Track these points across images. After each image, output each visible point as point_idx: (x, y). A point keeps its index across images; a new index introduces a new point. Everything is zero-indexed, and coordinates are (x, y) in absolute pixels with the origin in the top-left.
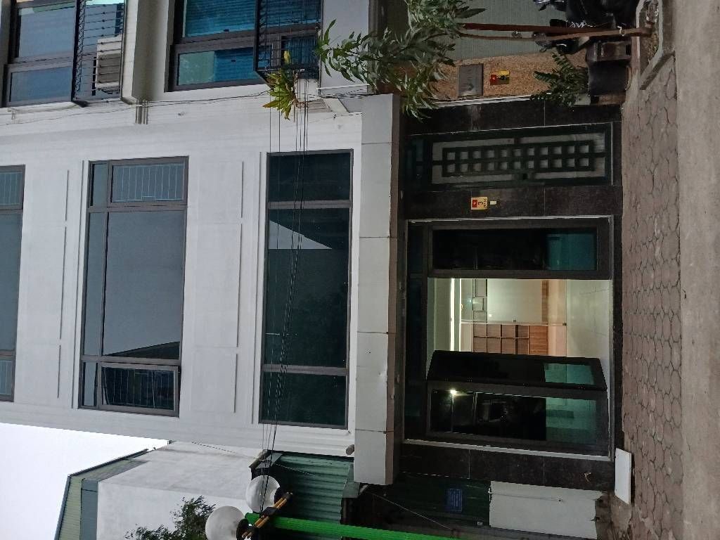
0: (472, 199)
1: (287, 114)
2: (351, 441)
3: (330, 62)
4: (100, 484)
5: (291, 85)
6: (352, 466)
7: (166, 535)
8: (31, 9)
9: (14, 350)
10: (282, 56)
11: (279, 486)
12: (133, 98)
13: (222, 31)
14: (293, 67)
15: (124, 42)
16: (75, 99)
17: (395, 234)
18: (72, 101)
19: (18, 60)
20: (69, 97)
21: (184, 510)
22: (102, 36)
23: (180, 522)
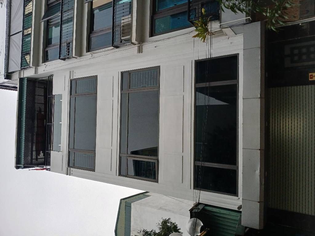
0: (310, 74)
1: (204, 40)
2: (240, 203)
3: (224, 5)
4: (132, 204)
5: (206, 25)
6: (241, 216)
7: (155, 234)
8: (98, 10)
9: (95, 151)
10: (202, 11)
11: (202, 224)
12: (136, 42)
13: (174, 5)
14: (207, 16)
15: (132, 17)
16: (113, 45)
17: (263, 96)
18: (113, 46)
19: (93, 32)
20: (111, 45)
21: (162, 223)
22: (123, 16)
23: (161, 228)
